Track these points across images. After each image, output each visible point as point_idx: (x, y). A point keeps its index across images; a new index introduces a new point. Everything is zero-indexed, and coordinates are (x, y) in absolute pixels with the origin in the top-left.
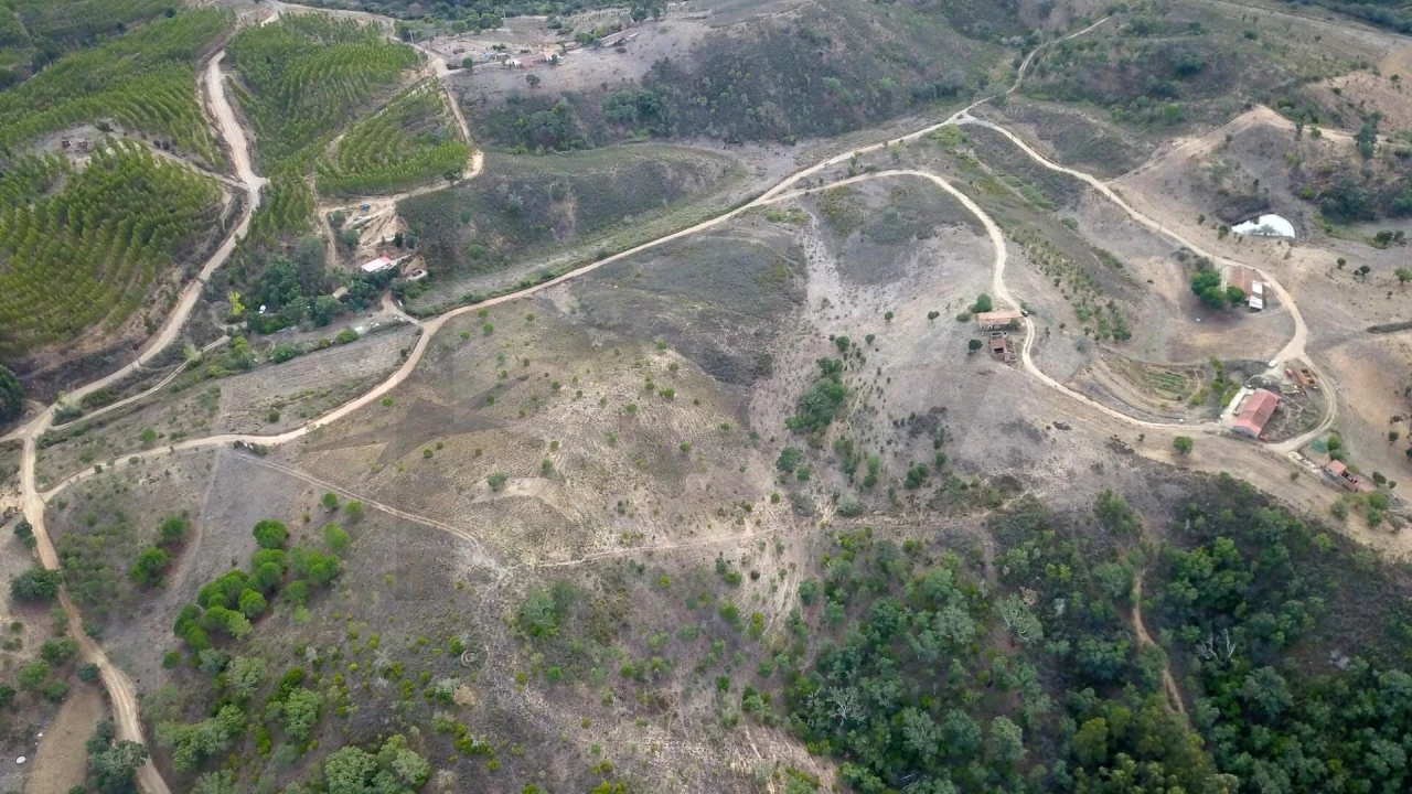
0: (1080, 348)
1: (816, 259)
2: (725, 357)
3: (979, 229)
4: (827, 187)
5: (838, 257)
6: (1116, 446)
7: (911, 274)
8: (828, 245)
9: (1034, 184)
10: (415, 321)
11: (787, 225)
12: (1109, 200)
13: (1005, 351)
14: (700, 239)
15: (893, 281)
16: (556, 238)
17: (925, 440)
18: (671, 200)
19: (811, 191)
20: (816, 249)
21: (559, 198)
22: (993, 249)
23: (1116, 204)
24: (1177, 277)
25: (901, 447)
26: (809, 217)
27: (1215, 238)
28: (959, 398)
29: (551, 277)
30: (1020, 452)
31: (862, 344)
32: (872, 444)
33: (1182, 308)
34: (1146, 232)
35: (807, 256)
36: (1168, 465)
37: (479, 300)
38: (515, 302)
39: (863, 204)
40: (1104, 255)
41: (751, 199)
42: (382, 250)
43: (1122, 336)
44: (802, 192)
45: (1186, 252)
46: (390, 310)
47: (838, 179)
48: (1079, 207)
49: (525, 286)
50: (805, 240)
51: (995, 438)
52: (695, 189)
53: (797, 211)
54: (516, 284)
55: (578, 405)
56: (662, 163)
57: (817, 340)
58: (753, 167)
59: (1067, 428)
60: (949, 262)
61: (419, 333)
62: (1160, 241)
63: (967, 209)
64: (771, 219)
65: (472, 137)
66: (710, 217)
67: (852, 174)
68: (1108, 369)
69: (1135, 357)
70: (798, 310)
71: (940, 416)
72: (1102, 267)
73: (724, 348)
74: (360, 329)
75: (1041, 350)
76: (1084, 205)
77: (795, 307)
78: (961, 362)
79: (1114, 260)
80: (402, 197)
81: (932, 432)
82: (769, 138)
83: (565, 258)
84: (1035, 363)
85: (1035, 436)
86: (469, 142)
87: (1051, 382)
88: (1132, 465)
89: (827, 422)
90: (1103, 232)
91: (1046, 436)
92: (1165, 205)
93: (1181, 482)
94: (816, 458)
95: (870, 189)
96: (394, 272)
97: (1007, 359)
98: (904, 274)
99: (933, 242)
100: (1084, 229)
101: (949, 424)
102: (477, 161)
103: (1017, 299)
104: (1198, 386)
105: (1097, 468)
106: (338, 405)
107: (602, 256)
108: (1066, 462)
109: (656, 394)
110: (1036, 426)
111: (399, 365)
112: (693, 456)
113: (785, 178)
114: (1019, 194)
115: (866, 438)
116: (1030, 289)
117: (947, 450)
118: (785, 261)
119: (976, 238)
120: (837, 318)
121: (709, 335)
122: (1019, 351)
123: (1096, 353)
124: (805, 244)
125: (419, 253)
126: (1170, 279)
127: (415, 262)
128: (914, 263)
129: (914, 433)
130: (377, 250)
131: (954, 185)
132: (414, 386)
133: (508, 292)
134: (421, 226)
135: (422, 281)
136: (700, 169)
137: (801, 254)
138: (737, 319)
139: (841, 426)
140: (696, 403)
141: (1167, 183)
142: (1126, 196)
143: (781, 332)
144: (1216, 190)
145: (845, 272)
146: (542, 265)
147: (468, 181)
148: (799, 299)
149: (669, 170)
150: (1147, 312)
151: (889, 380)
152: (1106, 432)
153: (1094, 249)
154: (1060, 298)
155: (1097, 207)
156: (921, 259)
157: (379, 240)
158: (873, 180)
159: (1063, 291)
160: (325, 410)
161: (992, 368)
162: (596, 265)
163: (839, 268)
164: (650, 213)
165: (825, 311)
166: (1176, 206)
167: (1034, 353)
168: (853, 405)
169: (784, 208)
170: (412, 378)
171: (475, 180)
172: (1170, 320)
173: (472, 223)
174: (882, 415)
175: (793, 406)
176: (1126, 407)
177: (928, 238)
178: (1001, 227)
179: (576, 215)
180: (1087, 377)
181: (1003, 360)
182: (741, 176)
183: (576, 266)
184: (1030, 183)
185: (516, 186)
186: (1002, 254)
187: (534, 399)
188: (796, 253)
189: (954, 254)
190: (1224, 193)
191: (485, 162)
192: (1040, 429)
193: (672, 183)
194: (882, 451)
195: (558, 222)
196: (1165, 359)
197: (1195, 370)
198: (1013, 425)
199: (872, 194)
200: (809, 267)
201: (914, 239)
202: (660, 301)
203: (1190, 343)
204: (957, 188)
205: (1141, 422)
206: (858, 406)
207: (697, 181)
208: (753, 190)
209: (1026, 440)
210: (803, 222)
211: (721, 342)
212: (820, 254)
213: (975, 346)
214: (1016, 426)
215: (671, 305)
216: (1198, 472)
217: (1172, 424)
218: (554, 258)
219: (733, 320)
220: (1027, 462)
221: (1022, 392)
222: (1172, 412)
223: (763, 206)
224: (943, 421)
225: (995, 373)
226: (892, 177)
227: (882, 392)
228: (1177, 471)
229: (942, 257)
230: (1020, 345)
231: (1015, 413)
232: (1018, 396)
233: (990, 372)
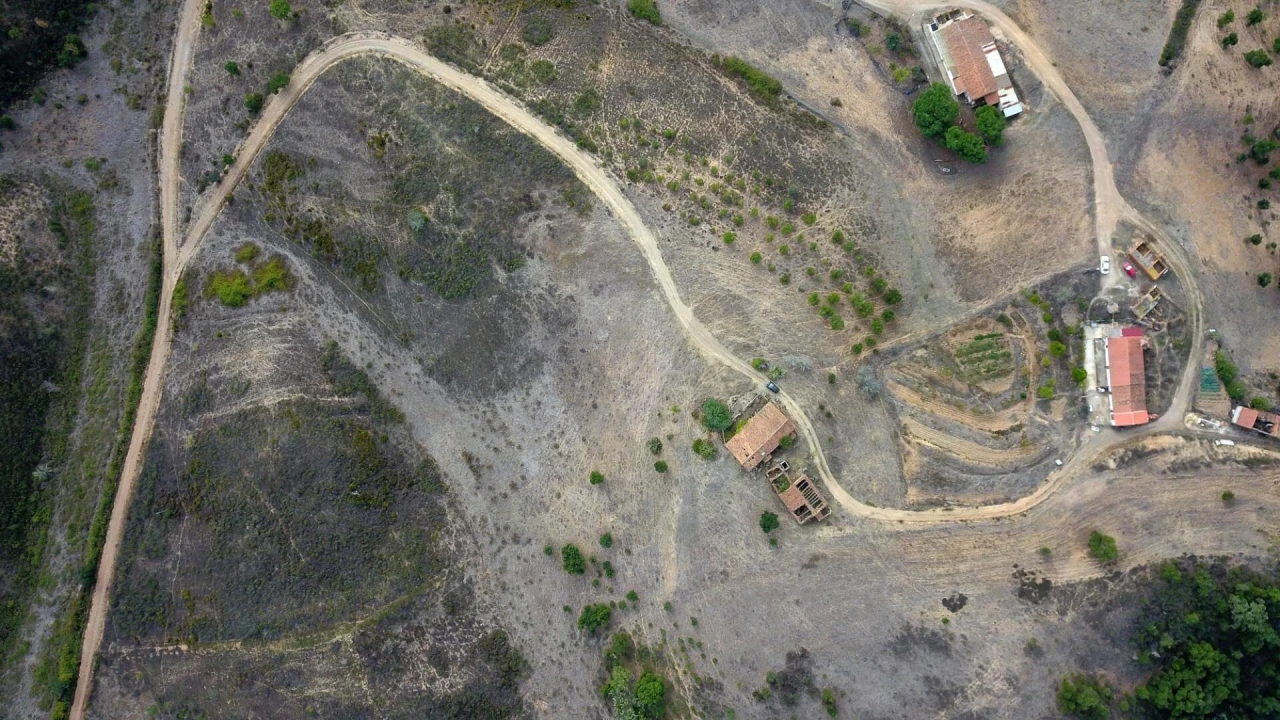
1: (379, 366)
2: (459, 702)
5: (407, 345)
6: (1027, 586)
8: (365, 315)
11: (264, 299)
13: (810, 507)
14: (187, 438)
15: (535, 375)
17: (809, 706)
18: (51, 373)
19: (230, 181)
24: (869, 78)
26: (281, 262)
28: (808, 625)
30: (937, 681)
33: (908, 148)
36: (1097, 581)
40: (738, 71)
41: (158, 270)
43: (891, 304)
44: (216, 195)
47: (243, 129)
50: (324, 322)
51: (893, 670)
52: (58, 310)
53: (253, 252)
57: (523, 551)
58: (81, 170)
59: (963, 600)
60: (590, 306)
64: (235, 305)
66: (142, 362)
67: (257, 107)
69: (924, 329)
70: (451, 504)
71: (805, 664)
72: (759, 111)
73: (443, 686)
75: (840, 455)
77: (442, 500)
78: (766, 550)
81: (813, 692)
82: (36, 74)
84: (851, 491)
85: (938, 644)
87: (891, 516)
88: (1063, 613)
91: (950, 634)
95: (321, 141)
97: (820, 518)
98: (541, 357)
99: (536, 271)
101: (825, 674)
103: (741, 350)
104: (1027, 344)
105: (1033, 650)
108: (995, 664)
110: (930, 626)
113: (154, 165)
119: (588, 227)
120: (514, 486)
121: (406, 681)
122: (818, 482)
123: (887, 378)
124: (334, 334)
128: (538, 327)
129: (791, 703)
137: (348, 367)
138: (406, 612)
143: (470, 573)
145: (445, 376)
148: (431, 478)
150: (873, 191)
152: (1003, 568)
153: (718, 64)
154: (779, 291)
156: (544, 317)
158: (302, 104)
159: (772, 270)
161: (814, 548)
163: (428, 371)
164: (53, 424)
165: (485, 479)
167: (835, 468)
169: (226, 256)
174: (731, 688)
175: (600, 705)
176: (986, 482)
177: (519, 264)
180: (914, 458)
181: (814, 519)
182: (83, 208)
186: (645, 239)
188: (332, 362)
189: (583, 282)
192: (937, 628)
193: (18, 339)
196: (955, 300)
197: (1008, 312)
198: (903, 640)
199: (337, 159)
200: (385, 390)
201: (501, 274)
202: (281, 659)
203: (966, 244)
204: (445, 58)
205: (1023, 503)
206: (687, 682)
207: (45, 294)
208: (138, 239)
209: (933, 658)
210: (286, 281)
211: (432, 680)
212: (374, 349)
213: (769, 523)
214: (909, 641)
215: (305, 659)
216: (1134, 571)
217: (1054, 476)
218: (31, 632)
219: (404, 619)
220: (956, 694)
221: (876, 572)
222: (1034, 440)
223: (189, 276)
224: (814, 671)
225: (824, 557)
226: (325, 80)
227: (700, 645)
228: (1111, 585)
229: (571, 298)
230: (811, 470)
231: (892, 617)
232: (876, 582)
233: (816, 558)
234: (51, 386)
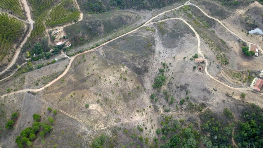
0: (218, 67)
1: (157, 41)
2: (138, 68)
3: (194, 35)
4: (159, 22)
5: (162, 40)
6: (228, 95)
7: (179, 46)
8: (160, 37)
9: (205, 21)
10: (69, 57)
11: (150, 31)
12: (222, 26)
13: (202, 69)
14: (131, 35)
15: (175, 48)
16: (99, 35)
17: (184, 92)
18: (125, 25)
19: (156, 22)
20: (157, 38)
21: (100, 26)
22: (197, 40)
23: (224, 27)
24: (238, 47)
25: (178, 93)
26: (155, 30)
27: (246, 35)
28: (191, 82)
29: (98, 46)
30: (206, 97)
31: (168, 65)
32: (172, 92)
33: (239, 55)
34: (231, 35)
35: (155, 40)
36: (240, 101)
37: (83, 52)
38: (90, 52)
39: (167, 27)
40: (221, 40)
41: (142, 25)
42: (61, 39)
43: (227, 63)
44: (154, 23)
45: (240, 40)
46: (63, 54)
47: (162, 20)
48: (215, 27)
49: (93, 48)
50: (155, 35)
51: (200, 92)
52: (130, 22)
53: (153, 28)
54: (91, 47)
55: (105, 83)
56: (123, 16)
57: (158, 62)
58: (143, 16)
59: (216, 90)
60: (187, 44)
61: (70, 60)
62: (234, 37)
63: (191, 29)
64: (147, 30)
65: (80, 9)
66: (133, 29)
67: (165, 19)
68: (224, 72)
69: (230, 68)
70: (154, 55)
71: (187, 86)
72: (221, 44)
73: (137, 66)
74: (56, 59)
75: (209, 68)
76: (216, 27)
77: (153, 54)
78: (191, 71)
79: (224, 42)
80: (65, 26)
81: (186, 90)
82: (146, 9)
83: (101, 40)
84: (208, 72)
85: (209, 92)
86: (80, 11)
87: (212, 77)
88: (232, 101)
89: (161, 86)
90: (221, 34)
91: (212, 92)
92: (234, 27)
93: (243, 105)
94: (159, 95)
95: (169, 23)
96: (63, 45)
97: (202, 71)
98: (177, 46)
99: (184, 38)
100: (216, 33)
101: (189, 88)
102: (81, 16)
103: (203, 54)
104: (245, 77)
105: (224, 101)
106: (52, 80)
107: (110, 40)
108: (216, 100)
109: (123, 79)
110: (209, 90)
111: (65, 69)
112: (131, 95)
113: (150, 19)
114: (202, 24)
115: (170, 91)
116: (206, 51)
117: (189, 95)
118: (150, 42)
119: (193, 37)
120: (162, 57)
121: (134, 62)
122: (204, 69)
123: (221, 68)
124: (155, 37)
125: (69, 40)
126: (237, 47)
127: (68, 42)
128: (180, 43)
129: (181, 90)
130: (60, 40)
131: (188, 22)
132: (68, 75)
133: (89, 49)
134: (69, 34)
135: (70, 47)
136: (131, 17)
137: (154, 40)
138: (140, 58)
139: (164, 87)
140: (132, 80)
141: (235, 21)
142: (226, 24)
143: (150, 61)
144: (246, 23)
145: (164, 44)
146: (96, 42)
147: (79, 22)
148: (154, 52)
149: (124, 18)
150: (232, 55)
151: (175, 75)
152: (225, 91)
153: (219, 38)
154: (213, 53)
155: (219, 28)
156: (181, 42)
157: (60, 37)
158: (169, 20)
159: (213, 51)
160: (49, 82)
161: (199, 74)
162: (108, 42)
163: (162, 43)
164: (120, 28)
165: (159, 55)
166: (237, 27)
167: (208, 69)
168: (167, 81)
169: (150, 27)
170: (68, 73)
171: (81, 21)
172: (237, 58)
173: (81, 33)
174: (174, 85)
175: (153, 80)
176: (229, 83)
177: (182, 37)
178: (199, 34)
179: (104, 30)
180: (219, 75)
181: (201, 71)
182: (140, 18)
183: (104, 43)
184: (204, 21)
185: (90, 23)
186: (199, 42)
187: (95, 81)
188: (153, 39)
189: (188, 41)
190: (247, 23)
191: (83, 16)
192: (210, 91)
193: (125, 21)
194: (174, 94)
195: (99, 32)
196: (236, 69)
197: (244, 72)
198: (204, 89)
199: (169, 24)
200: (156, 43)
201: (179, 37)
202: (123, 53)
203: (242, 65)
204: (188, 23)
205: (233, 88)
206: (168, 82)
207: (130, 20)
208: (143, 22)
209: (207, 94)
210: (154, 31)
211: (137, 64)
212: (158, 39)
213: (194, 68)
214: (205, 90)
215: (125, 54)
216: (247, 102)
217: (240, 88)
218: (99, 40)
219: (139, 58)
220: (207, 100)
221: (206, 80)
222: (239, 84)
223: (145, 26)
224: (188, 87)
225: (199, 75)
226: (174, 20)
227: (173, 78)
228: (242, 102)
229: (186, 42)
230: (205, 67)
231: (204, 86)
232: (205, 81)
233: (198, 75)
234: (123, 25)
